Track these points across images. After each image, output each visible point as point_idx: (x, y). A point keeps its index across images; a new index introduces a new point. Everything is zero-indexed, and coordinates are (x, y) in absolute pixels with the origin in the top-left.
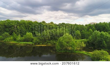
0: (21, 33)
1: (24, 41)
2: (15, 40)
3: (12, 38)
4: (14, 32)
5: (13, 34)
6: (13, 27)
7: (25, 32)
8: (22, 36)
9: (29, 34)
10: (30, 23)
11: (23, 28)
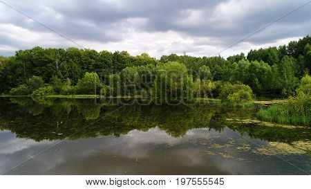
0: (71, 77)
1: (80, 92)
2: (58, 91)
3: (50, 88)
4: (53, 76)
5: (52, 80)
6: (51, 64)
7: (82, 74)
8: (74, 84)
9: (92, 76)
10: (92, 54)
11: (74, 64)
